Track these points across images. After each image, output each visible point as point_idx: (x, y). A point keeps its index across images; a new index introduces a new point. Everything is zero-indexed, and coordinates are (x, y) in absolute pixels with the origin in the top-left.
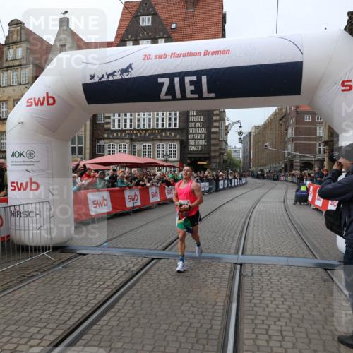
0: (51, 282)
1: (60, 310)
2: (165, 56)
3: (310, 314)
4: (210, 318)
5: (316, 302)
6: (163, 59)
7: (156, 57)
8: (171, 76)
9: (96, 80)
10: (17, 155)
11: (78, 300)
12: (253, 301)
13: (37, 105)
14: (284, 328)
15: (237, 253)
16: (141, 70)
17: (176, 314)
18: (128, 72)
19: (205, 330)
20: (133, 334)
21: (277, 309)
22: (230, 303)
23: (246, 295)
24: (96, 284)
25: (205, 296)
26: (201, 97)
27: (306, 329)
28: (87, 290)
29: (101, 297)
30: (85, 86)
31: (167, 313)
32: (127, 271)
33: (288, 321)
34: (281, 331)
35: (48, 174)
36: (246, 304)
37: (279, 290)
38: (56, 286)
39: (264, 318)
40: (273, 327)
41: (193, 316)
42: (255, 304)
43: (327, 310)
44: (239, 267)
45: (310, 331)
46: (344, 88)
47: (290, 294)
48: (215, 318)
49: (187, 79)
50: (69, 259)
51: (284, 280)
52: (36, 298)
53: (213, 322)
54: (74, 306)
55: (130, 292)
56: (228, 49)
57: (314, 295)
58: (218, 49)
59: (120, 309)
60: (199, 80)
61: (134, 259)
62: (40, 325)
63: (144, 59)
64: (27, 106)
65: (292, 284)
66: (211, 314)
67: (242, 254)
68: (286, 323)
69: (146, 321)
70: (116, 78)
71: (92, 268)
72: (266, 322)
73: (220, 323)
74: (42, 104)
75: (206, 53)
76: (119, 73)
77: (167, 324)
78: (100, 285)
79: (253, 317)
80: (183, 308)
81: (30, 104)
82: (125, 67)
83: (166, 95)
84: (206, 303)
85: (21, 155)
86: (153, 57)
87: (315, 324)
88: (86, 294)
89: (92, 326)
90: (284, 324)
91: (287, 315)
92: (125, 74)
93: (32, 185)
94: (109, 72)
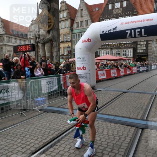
2: (129, 23)
6: (128, 24)
7: (125, 23)
8: (131, 30)
9: (104, 32)
10: (79, 58)
13: (85, 42)
15: (155, 92)
16: (120, 28)
17: (132, 104)
18: (116, 29)
19: (141, 108)
20: (120, 107)
22: (150, 103)
23: (155, 102)
26: (142, 36)
30: (100, 35)
31: (129, 104)
32: (116, 95)
35: (89, 64)
41: (137, 105)
44: (155, 96)
49: (137, 31)
50: (96, 92)
54: (102, 101)
56: (152, 18)
58: (149, 19)
59: (115, 103)
60: (141, 30)
61: (117, 92)
63: (121, 24)
70: (111, 32)
71: (104, 94)
73: (145, 107)
74: (87, 42)
75: (144, 20)
76: (112, 30)
78: (108, 98)
80: (134, 103)
81: (83, 42)
83: (129, 36)
84: (142, 103)
85: (80, 58)
86: (124, 23)
88: (105, 99)
89: (109, 105)
92: (114, 30)
93: (84, 68)
94: (109, 30)
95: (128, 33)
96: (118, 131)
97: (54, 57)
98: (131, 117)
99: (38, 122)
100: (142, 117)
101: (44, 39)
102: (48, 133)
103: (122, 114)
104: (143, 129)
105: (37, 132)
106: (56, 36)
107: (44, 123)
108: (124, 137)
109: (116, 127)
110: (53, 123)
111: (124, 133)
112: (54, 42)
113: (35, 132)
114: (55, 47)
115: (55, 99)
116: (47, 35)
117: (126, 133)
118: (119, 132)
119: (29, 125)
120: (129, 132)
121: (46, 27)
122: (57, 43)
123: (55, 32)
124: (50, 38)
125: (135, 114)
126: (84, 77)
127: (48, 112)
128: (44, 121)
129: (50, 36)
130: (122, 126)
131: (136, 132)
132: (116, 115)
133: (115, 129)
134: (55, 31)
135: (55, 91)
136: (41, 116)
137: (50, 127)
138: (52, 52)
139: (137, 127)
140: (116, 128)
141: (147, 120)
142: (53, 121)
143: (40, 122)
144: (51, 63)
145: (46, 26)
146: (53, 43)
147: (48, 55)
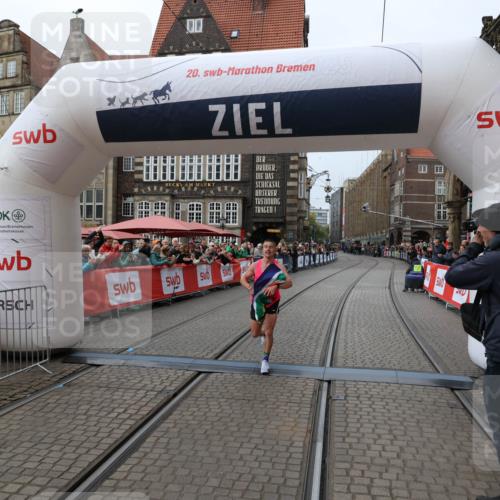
0: (46, 410)
1: (55, 455)
2: (220, 71)
3: (432, 460)
4: (283, 467)
5: (440, 441)
6: (216, 77)
7: (206, 73)
8: (228, 102)
9: (117, 105)
11: (83, 438)
12: (347, 440)
13: (28, 141)
14: (394, 484)
15: (323, 364)
16: (184, 93)
17: (231, 460)
18: (165, 94)
19: (276, 486)
20: (165, 494)
21: (383, 453)
22: (313, 442)
23: (337, 429)
24: (112, 411)
25: (276, 432)
26: (272, 134)
27: (428, 485)
28: (98, 422)
29: (119, 434)
30: (101, 115)
31: (218, 460)
32: (160, 392)
33: (400, 472)
34: (390, 489)
35: (45, 245)
36: (337, 444)
37: (386, 423)
38: (52, 415)
39: (364, 467)
40: (377, 482)
41: (257, 464)
42: (350, 445)
43: (457, 454)
44: (325, 385)
45: (434, 488)
46: (481, 123)
47: (402, 428)
48: (291, 467)
49: (252, 107)
50: (74, 373)
51: (392, 405)
52: (20, 436)
53: (288, 474)
54: (78, 447)
55: (164, 426)
56: (312, 63)
57: (438, 430)
58: (298, 64)
59: (146, 454)
60: (270, 108)
61: (171, 373)
62: (21, 480)
63: (188, 76)
64: (14, 143)
65: (404, 413)
66: (284, 460)
67: (331, 365)
68: (398, 474)
69: (187, 472)
70: (146, 103)
72: (367, 474)
73: (297, 475)
74: (36, 141)
75: (280, 69)
76: (149, 97)
77: (216, 477)
78: (119, 414)
79: (347, 465)
80: (241, 451)
81: (18, 140)
84: (277, 444)
85: (4, 216)
86: (201, 73)
87: (440, 476)
88: (96, 429)
89: (103, 481)
90: (395, 477)
91: (399, 462)
92: (160, 98)
93: (20, 262)
94: (136, 95)
95: (216, 113)
126: (22, 305)
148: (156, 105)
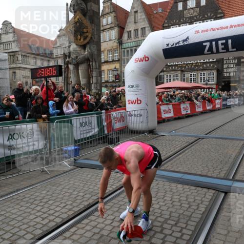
2: (207, 30)
4: (228, 158)
6: (206, 33)
7: (202, 31)
8: (211, 41)
9: (170, 46)
10: (131, 87)
13: (140, 61)
16: (194, 39)
18: (187, 41)
19: (225, 161)
20: (193, 160)
24: (173, 145)
26: (228, 51)
28: (170, 147)
30: (164, 50)
31: (208, 156)
32: (187, 142)
35: (145, 96)
41: (220, 157)
49: (220, 42)
53: (230, 159)
54: (166, 151)
58: (239, 24)
59: (186, 154)
60: (227, 42)
61: (190, 138)
63: (195, 33)
70: (180, 45)
74: (142, 61)
75: (231, 27)
76: (181, 42)
78: (176, 146)
80: (215, 155)
81: (136, 61)
82: (185, 38)
83: (208, 51)
84: (227, 154)
85: (133, 86)
86: (200, 31)
88: (170, 149)
92: (185, 42)
93: (138, 101)
95: (206, 46)
96: (187, 195)
97: (93, 85)
98: (209, 174)
99: (67, 181)
100: (227, 174)
101: (77, 57)
102: (82, 198)
103: (195, 170)
104: (226, 193)
105: (65, 196)
106: (96, 53)
107: (76, 184)
108: (196, 204)
109: (185, 190)
110: (89, 184)
111: (196, 198)
112: (93, 62)
113: (63, 196)
114: (94, 70)
115: (94, 148)
116: (82, 51)
117: (200, 199)
118: (189, 197)
119: (53, 186)
120: (204, 197)
121: (80, 40)
122: (97, 63)
123: (94, 47)
124: (86, 57)
125: (215, 170)
127: (82, 168)
128: (76, 181)
129: (86, 53)
130: (194, 188)
131: (216, 197)
132: (186, 172)
133: (183, 192)
134: (94, 45)
135: (93, 136)
136: (73, 174)
137: (84, 189)
138: (89, 78)
139: (217, 189)
140: (185, 192)
141: (233, 179)
142: (89, 180)
143: (70, 182)
144: (88, 94)
145: (81, 38)
146: (91, 63)
147: (83, 81)
148: (184, 45)
